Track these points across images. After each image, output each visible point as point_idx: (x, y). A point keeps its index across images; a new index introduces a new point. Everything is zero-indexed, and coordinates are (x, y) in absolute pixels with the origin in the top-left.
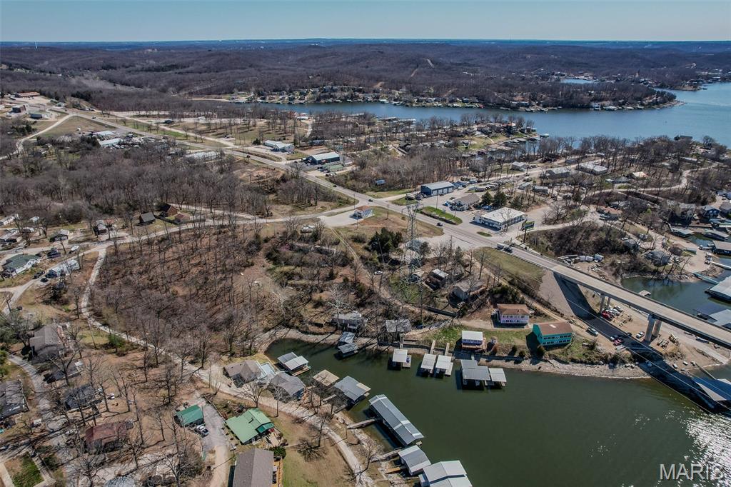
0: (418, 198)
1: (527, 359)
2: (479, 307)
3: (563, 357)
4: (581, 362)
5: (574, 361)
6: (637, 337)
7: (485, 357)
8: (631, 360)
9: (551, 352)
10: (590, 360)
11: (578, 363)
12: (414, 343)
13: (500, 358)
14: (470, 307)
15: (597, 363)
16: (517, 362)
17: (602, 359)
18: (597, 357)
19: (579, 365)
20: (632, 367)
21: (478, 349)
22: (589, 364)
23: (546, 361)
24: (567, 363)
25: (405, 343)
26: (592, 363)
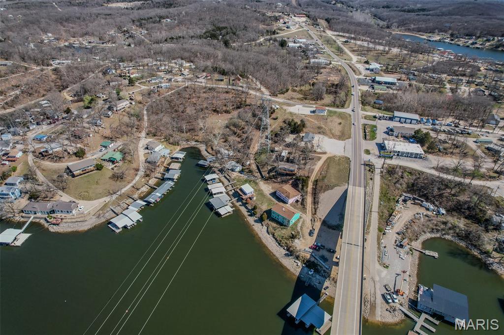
0: (380, 119)
1: (256, 217)
2: (282, 182)
3: (271, 229)
4: (276, 239)
5: (273, 235)
6: (336, 258)
7: (242, 202)
8: (304, 261)
9: (270, 223)
10: (281, 241)
11: (274, 238)
12: (228, 177)
13: (246, 208)
14: (276, 178)
15: (282, 246)
16: (251, 215)
17: (287, 246)
18: (286, 243)
19: (274, 239)
20: (297, 265)
21: (242, 196)
22: (278, 243)
23: (262, 225)
24: (269, 234)
25: (226, 175)
26: (279, 244)
